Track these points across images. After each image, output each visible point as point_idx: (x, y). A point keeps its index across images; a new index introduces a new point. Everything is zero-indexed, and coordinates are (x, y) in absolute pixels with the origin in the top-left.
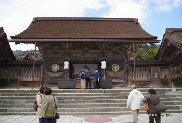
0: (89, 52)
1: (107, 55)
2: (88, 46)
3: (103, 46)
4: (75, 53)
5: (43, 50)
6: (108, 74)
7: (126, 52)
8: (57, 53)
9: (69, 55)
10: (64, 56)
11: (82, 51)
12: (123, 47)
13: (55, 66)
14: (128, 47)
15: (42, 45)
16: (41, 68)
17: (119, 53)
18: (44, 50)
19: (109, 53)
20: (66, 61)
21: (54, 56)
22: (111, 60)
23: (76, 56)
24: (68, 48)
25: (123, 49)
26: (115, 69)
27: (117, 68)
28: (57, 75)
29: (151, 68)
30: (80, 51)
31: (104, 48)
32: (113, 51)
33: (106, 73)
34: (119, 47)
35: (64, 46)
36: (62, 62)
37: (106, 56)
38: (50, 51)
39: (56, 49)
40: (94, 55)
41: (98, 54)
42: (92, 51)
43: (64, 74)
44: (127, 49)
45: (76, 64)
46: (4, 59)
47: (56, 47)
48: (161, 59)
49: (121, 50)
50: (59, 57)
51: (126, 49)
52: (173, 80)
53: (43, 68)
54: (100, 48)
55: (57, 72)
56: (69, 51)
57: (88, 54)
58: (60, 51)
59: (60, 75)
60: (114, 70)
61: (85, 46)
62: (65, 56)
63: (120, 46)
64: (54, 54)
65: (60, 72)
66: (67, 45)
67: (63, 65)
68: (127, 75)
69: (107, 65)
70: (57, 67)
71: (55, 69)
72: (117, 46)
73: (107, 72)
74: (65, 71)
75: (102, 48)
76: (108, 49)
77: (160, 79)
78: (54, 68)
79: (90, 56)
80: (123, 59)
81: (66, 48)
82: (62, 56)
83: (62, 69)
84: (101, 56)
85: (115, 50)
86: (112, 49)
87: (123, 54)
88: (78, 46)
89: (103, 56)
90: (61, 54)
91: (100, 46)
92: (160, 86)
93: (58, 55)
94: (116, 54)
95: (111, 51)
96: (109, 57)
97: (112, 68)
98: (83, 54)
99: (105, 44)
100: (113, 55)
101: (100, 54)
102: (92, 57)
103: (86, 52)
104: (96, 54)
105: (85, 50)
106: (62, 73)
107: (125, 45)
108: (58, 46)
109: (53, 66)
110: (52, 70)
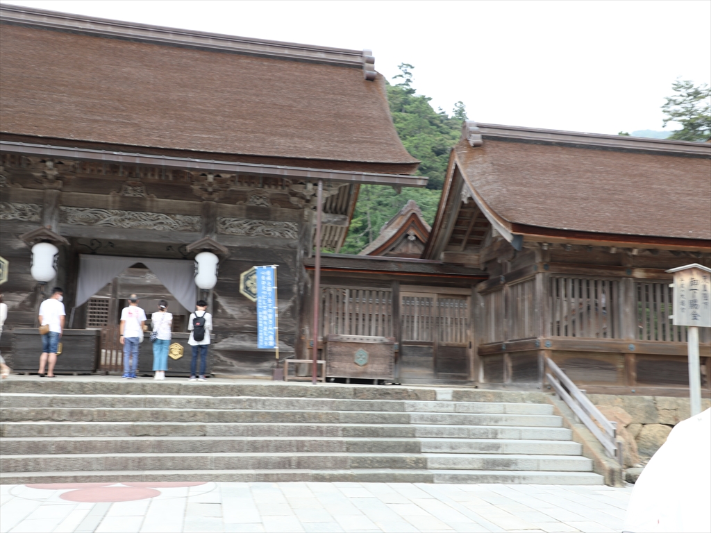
0: (148, 204)
1: (224, 223)
2: (146, 174)
3: (210, 184)
4: (82, 206)
6: (223, 310)
7: (302, 215)
8: (4, 198)
9: (57, 212)
10: (33, 220)
11: (118, 199)
12: (294, 194)
14: (314, 195)
17: (275, 220)
19: (233, 215)
20: (43, 240)
22: (241, 248)
23: (90, 223)
24: (57, 178)
25: (294, 200)
26: (254, 291)
30: (110, 198)
31: (211, 193)
32: (249, 209)
33: (216, 305)
34: (279, 190)
35: (35, 169)
36: (22, 245)
37: (220, 227)
40: (170, 220)
41: (187, 218)
42: (163, 202)
43: (32, 306)
44: (308, 201)
49: (284, 202)
50: (10, 217)
51: (304, 201)
54: (196, 187)
56: (59, 196)
57: (142, 215)
58: (18, 190)
59: (13, 309)
60: (251, 293)
61: (130, 174)
62: (42, 215)
63: (284, 187)
65: (13, 295)
66: (49, 164)
67: (25, 258)
68: (301, 320)
69: (222, 269)
72: (268, 185)
73: (221, 300)
74: (36, 289)
75: (206, 190)
76: (231, 198)
79: (151, 223)
80: (289, 246)
81: (45, 176)
82: (24, 214)
83: (24, 277)
84: (198, 227)
85: (259, 202)
86: (245, 200)
87: (290, 224)
88: (103, 173)
89: (209, 229)
90: (19, 206)
91: (198, 180)
92: (430, 374)
93: (7, 208)
94: (262, 221)
95: (241, 209)
96: (232, 235)
97: (242, 287)
98: (121, 215)
99: (218, 176)
100: (249, 227)
101: (196, 219)
102: (160, 228)
103: (135, 206)
104: (178, 217)
105: (131, 193)
106: (23, 297)
107: (301, 183)
108: (8, 165)
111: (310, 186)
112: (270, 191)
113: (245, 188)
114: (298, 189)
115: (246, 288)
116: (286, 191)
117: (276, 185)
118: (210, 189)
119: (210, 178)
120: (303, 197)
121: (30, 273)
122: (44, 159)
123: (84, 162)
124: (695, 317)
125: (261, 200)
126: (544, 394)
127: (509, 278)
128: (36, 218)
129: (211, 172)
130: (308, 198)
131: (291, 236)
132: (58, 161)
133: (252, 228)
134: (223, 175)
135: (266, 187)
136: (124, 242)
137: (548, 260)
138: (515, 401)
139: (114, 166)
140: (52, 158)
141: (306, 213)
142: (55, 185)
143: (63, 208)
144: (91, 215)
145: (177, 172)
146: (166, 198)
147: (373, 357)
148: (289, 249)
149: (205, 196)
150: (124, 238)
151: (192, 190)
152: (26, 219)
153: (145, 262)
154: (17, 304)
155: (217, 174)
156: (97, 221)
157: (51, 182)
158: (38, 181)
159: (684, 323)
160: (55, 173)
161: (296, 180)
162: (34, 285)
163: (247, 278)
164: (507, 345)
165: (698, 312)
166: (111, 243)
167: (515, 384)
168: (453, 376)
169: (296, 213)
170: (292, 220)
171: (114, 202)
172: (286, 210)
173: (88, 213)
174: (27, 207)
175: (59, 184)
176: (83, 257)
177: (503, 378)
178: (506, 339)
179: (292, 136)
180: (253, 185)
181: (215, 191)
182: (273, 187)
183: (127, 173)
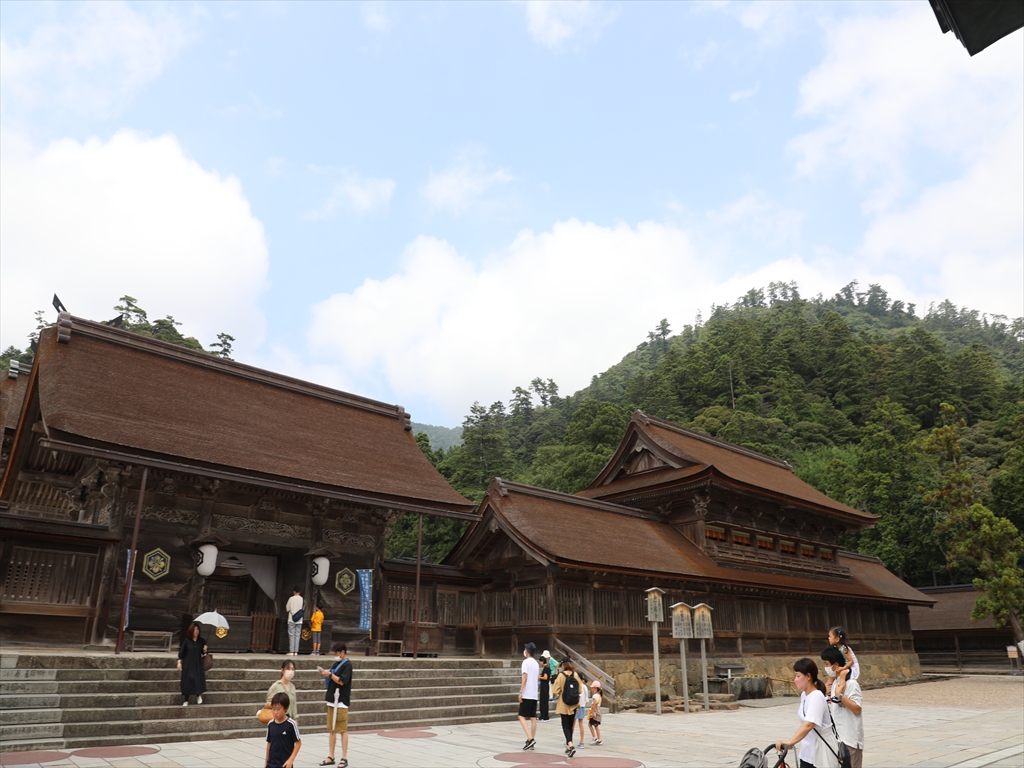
0: (276, 516)
2: (277, 494)
4: (229, 514)
6: (324, 602)
7: (379, 531)
8: (173, 505)
9: (211, 519)
10: (192, 523)
11: (255, 510)
12: (375, 515)
13: (158, 558)
16: (102, 559)
17: (361, 533)
19: (334, 528)
20: (209, 543)
21: (159, 517)
23: (233, 528)
26: (345, 586)
27: (350, 582)
28: (159, 594)
29: (438, 591)
30: (249, 509)
32: (343, 524)
33: (320, 597)
34: (364, 511)
37: (325, 537)
39: (167, 489)
40: (291, 530)
41: (303, 528)
42: (287, 515)
43: (187, 594)
47: (171, 481)
48: (462, 563)
49: (366, 520)
50: (175, 521)
51: (381, 522)
52: (485, 633)
53: (110, 561)
54: (309, 505)
55: (162, 581)
56: (214, 506)
57: (272, 524)
58: (183, 499)
59: (172, 596)
60: (342, 588)
62: (200, 519)
64: (159, 510)
65: (172, 585)
66: (216, 482)
67: (183, 555)
68: (377, 609)
70: (164, 561)
71: (156, 570)
76: (333, 515)
77: (454, 627)
78: (151, 564)
79: (277, 531)
80: (369, 553)
82: (186, 519)
83: (182, 570)
84: (309, 536)
85: (351, 519)
86: (342, 517)
87: (371, 537)
89: (318, 538)
90: (183, 512)
92: (454, 649)
93: (174, 513)
94: (352, 533)
95: (339, 524)
96: (332, 543)
97: (337, 583)
98: (257, 523)
100: (344, 537)
101: (309, 529)
102: (283, 535)
103: (266, 517)
104: (296, 527)
105: (264, 507)
106: (179, 587)
109: (150, 558)
110: (144, 571)
112: (358, 512)
113: (342, 508)
115: (340, 584)
116: (369, 512)
125: (353, 518)
127: (517, 584)
128: (194, 522)
131: (371, 545)
142: (212, 497)
143: (215, 515)
144: (235, 523)
146: (288, 511)
147: (431, 638)
148: (369, 556)
151: (306, 507)
152: (186, 522)
154: (175, 592)
156: (239, 527)
157: (210, 495)
158: (199, 494)
162: (190, 577)
163: (340, 577)
168: (466, 650)
169: (375, 529)
171: (252, 513)
172: (368, 526)
173: (233, 521)
174: (189, 513)
175: (215, 496)
178: (514, 624)
183: (264, 492)
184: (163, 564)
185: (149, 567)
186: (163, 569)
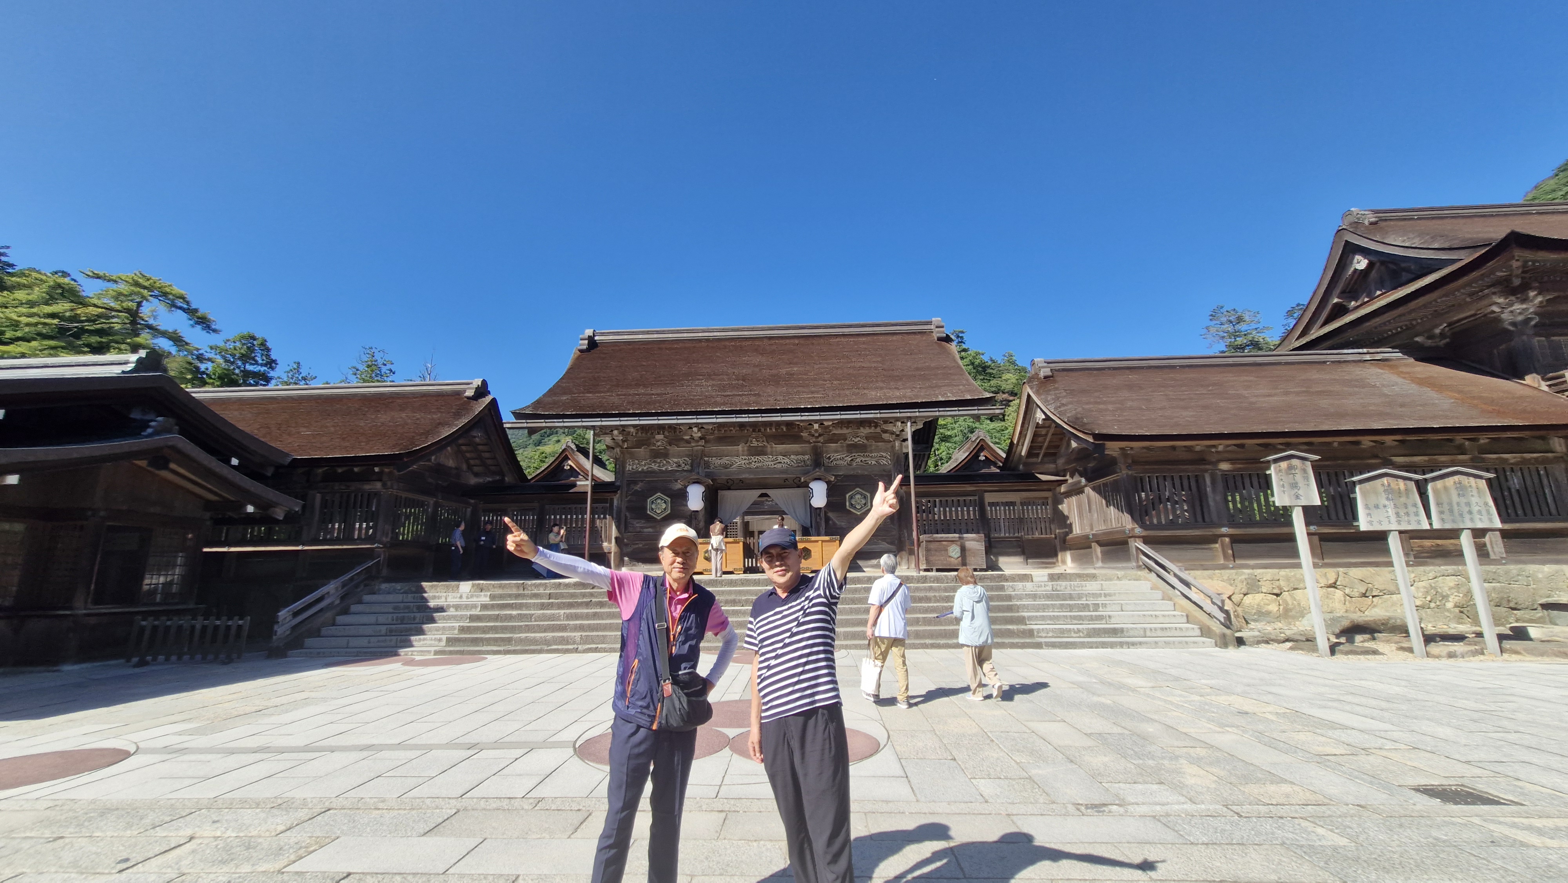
0: (769, 450)
1: (829, 458)
2: (765, 430)
3: (816, 431)
4: (720, 456)
5: (618, 450)
6: (834, 524)
7: (893, 447)
8: (665, 455)
9: (702, 462)
10: (685, 469)
11: (746, 448)
12: (885, 432)
13: (659, 501)
14: (903, 430)
15: (616, 432)
16: (612, 507)
17: (871, 452)
18: (622, 448)
19: (836, 452)
20: (694, 483)
21: (655, 467)
22: (846, 476)
23: (726, 467)
24: (701, 438)
25: (886, 436)
26: (859, 507)
30: (740, 448)
31: (817, 437)
32: (849, 446)
33: (827, 519)
34: (872, 430)
35: (685, 434)
36: (681, 486)
37: (826, 461)
38: (642, 451)
39: (659, 443)
40: (787, 460)
41: (800, 457)
42: (780, 447)
44: (898, 436)
45: (729, 489)
46: (490, 479)
47: (661, 437)
48: (1021, 466)
49: (877, 438)
50: (670, 469)
51: (894, 436)
53: (617, 507)
54: (804, 434)
56: (703, 451)
57: (766, 458)
58: (674, 449)
60: (855, 509)
61: (754, 431)
62: (691, 465)
63: (876, 427)
64: (654, 462)
66: (695, 429)
67: (681, 496)
68: (900, 526)
69: (832, 491)
70: (665, 502)
71: (658, 511)
72: (864, 427)
73: (830, 515)
74: (691, 516)
75: (813, 436)
76: (834, 439)
78: (653, 506)
79: (772, 463)
80: (884, 471)
81: (692, 438)
82: (679, 466)
83: (682, 508)
84: (809, 463)
85: (856, 440)
86: (845, 440)
87: (884, 454)
88: (734, 431)
89: (818, 464)
90: (676, 460)
91: (806, 428)
92: (1021, 562)
93: (667, 461)
94: (860, 454)
95: (842, 447)
96: (837, 466)
97: (847, 504)
98: (749, 460)
99: (823, 424)
100: (850, 459)
101: (807, 457)
102: (779, 466)
103: (760, 452)
104: (792, 457)
105: (755, 444)
107: (891, 423)
108: (666, 433)
109: (653, 502)
110: (648, 512)
111: (899, 424)
112: (865, 431)
113: (844, 431)
114: (890, 427)
115: (852, 505)
116: (878, 430)
117: (870, 427)
118: (817, 435)
119: (816, 426)
120: (892, 433)
121: (687, 506)
122: (690, 426)
123: (721, 425)
124: (1297, 497)
125: (859, 439)
126: (1139, 573)
128: (688, 467)
129: (816, 421)
130: (898, 433)
131: (884, 462)
132: (700, 426)
133: (852, 460)
134: (826, 423)
135: (861, 428)
136: (751, 479)
137: (1130, 461)
138: (1110, 579)
139: (742, 425)
140: (697, 425)
141: (897, 444)
142: (700, 443)
143: (706, 458)
145: (789, 424)
146: (783, 444)
148: (884, 473)
149: (813, 440)
150: (752, 477)
151: (802, 436)
152: (680, 468)
153: (769, 492)
155: (821, 423)
156: (731, 466)
157: (697, 441)
158: (688, 442)
159: (1287, 503)
160: (699, 435)
161: (886, 421)
162: (689, 513)
163: (851, 497)
164: (1093, 534)
165: (1300, 492)
166: (741, 480)
167: (1106, 566)
168: (1043, 563)
169: (889, 445)
170: (885, 451)
171: (743, 451)
172: (880, 444)
173: (725, 460)
174: (681, 461)
175: (702, 443)
176: (721, 493)
177: (1093, 562)
178: (1092, 529)
179: (882, 388)
180: (850, 429)
181: (820, 435)
182: (867, 428)
183: (751, 430)
184: (664, 506)
185: (652, 509)
186: (665, 509)
